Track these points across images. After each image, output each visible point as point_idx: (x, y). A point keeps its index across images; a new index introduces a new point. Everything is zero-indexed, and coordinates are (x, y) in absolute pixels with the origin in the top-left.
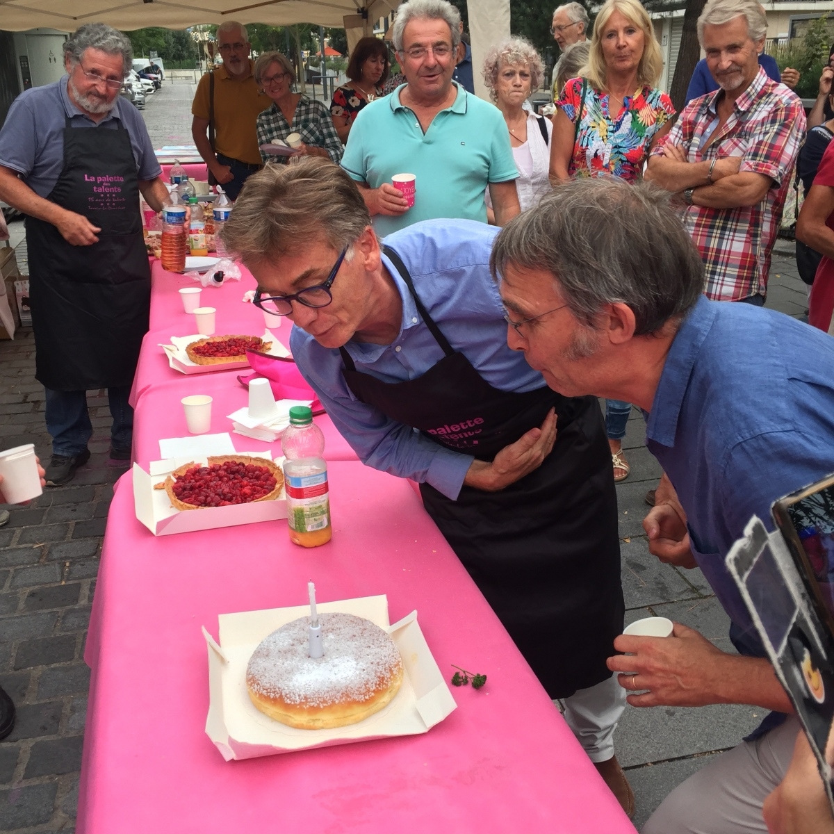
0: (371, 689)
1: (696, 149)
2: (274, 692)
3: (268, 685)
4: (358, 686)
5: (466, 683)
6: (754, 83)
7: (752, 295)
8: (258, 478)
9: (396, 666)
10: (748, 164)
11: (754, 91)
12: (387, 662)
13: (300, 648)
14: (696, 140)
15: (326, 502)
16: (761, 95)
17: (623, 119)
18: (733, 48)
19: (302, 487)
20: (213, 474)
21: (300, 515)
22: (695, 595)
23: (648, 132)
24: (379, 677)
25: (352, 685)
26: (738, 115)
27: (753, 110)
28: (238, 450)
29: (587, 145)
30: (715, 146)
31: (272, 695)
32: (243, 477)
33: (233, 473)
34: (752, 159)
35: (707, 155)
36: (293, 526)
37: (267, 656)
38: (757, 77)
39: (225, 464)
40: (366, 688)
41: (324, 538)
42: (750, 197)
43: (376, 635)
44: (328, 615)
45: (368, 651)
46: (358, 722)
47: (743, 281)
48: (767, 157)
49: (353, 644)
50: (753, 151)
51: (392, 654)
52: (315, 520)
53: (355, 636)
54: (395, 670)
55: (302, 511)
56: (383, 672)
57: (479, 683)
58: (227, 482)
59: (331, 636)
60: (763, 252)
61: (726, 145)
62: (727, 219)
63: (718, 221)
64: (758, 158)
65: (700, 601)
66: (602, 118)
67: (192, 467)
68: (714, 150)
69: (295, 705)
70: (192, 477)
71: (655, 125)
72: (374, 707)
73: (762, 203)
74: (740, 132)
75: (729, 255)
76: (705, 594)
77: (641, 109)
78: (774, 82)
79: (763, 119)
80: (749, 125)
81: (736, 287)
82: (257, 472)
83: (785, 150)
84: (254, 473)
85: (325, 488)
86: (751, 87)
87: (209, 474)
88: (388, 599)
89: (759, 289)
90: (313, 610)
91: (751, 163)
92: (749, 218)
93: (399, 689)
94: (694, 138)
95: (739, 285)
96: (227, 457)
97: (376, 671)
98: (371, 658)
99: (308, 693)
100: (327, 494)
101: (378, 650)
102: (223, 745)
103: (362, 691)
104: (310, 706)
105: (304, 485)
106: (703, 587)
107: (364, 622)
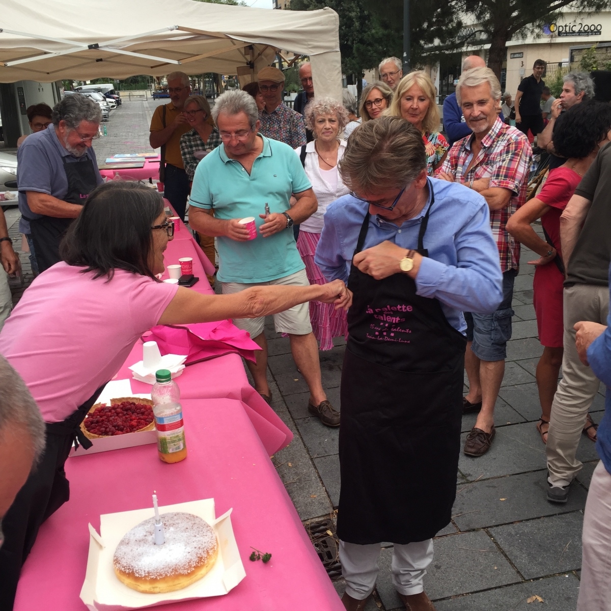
0: (193, 566)
1: (460, 175)
2: (128, 569)
3: (125, 564)
4: (184, 564)
5: (259, 559)
6: (493, 128)
7: (508, 270)
8: (143, 413)
9: (211, 549)
10: (493, 182)
11: (493, 133)
12: (205, 546)
13: (150, 538)
14: (460, 169)
15: (181, 433)
16: (498, 135)
18: (481, 103)
19: (165, 424)
20: (113, 411)
21: (164, 442)
23: (430, 160)
24: (199, 557)
25: (180, 564)
26: (485, 150)
27: (494, 146)
28: (134, 392)
30: (472, 171)
31: (127, 571)
32: (133, 413)
33: (127, 410)
34: (496, 179)
35: (468, 178)
36: (160, 448)
37: (128, 544)
38: (495, 124)
39: (122, 404)
40: (189, 565)
41: (181, 457)
42: (498, 204)
43: (201, 527)
44: (172, 514)
45: (195, 539)
46: (183, 588)
47: (501, 261)
48: (506, 176)
49: (185, 534)
50: (496, 173)
51: (210, 541)
52: (175, 445)
53: (187, 528)
54: (211, 552)
55: (165, 439)
56: (202, 554)
57: (266, 559)
58: (122, 416)
59: (172, 529)
60: (513, 240)
61: (479, 170)
64: (500, 178)
65: (467, 485)
67: (99, 407)
68: (472, 174)
69: (141, 578)
70: (98, 414)
71: (434, 156)
72: (194, 578)
73: (508, 208)
74: (487, 161)
76: (471, 480)
78: (507, 126)
79: (501, 151)
80: (492, 156)
82: (143, 409)
83: (518, 170)
84: (140, 410)
85: (181, 423)
86: (491, 131)
87: (110, 411)
88: (215, 501)
89: (512, 265)
90: (156, 512)
91: (496, 181)
92: (500, 218)
93: (213, 564)
94: (458, 167)
96: (123, 398)
97: (197, 553)
98: (195, 544)
99: (150, 570)
100: (183, 427)
101: (202, 538)
102: (90, 605)
103: (186, 567)
104: (151, 578)
105: (166, 422)
106: (469, 475)
107: (195, 519)
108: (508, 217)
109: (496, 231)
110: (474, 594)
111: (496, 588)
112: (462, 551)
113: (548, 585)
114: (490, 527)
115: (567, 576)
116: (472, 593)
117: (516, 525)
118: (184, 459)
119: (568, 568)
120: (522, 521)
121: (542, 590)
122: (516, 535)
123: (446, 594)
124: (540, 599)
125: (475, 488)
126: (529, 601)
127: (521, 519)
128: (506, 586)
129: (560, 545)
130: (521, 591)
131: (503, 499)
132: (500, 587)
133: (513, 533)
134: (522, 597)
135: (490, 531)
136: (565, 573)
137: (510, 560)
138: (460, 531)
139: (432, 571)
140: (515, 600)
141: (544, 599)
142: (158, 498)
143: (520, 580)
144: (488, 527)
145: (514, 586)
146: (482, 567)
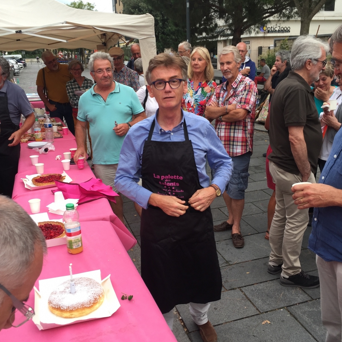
0: (92, 303)
1: (221, 102)
2: (57, 306)
3: (55, 304)
4: (87, 302)
5: (126, 298)
6: (237, 78)
7: (248, 151)
8: (57, 229)
9: (101, 294)
10: (238, 106)
11: (238, 81)
12: (98, 293)
13: (67, 290)
14: (221, 99)
15: (80, 237)
16: (240, 82)
17: (198, 90)
18: (228, 63)
19: (71, 232)
21: (71, 243)
22: (227, 264)
23: (208, 95)
24: (95, 298)
25: (85, 302)
26: (233, 89)
27: (238, 87)
28: (50, 219)
29: (185, 98)
30: (227, 100)
31: (56, 307)
32: (51, 229)
33: (47, 228)
34: (240, 104)
35: (225, 104)
36: (68, 247)
37: (55, 294)
38: (238, 76)
39: (44, 225)
40: (90, 302)
41: (80, 251)
42: (241, 117)
43: (95, 284)
44: (79, 278)
45: (91, 289)
46: (87, 315)
47: (244, 147)
48: (245, 103)
49: (86, 288)
50: (239, 101)
51: (100, 290)
52: (77, 244)
53: (87, 285)
54: (101, 296)
55: (71, 241)
57: (130, 298)
58: (45, 231)
59: (79, 285)
60: (249, 136)
61: (231, 100)
62: (235, 126)
63: (232, 127)
64: (242, 103)
65: (229, 266)
66: (191, 89)
68: (227, 102)
69: (65, 310)
71: (210, 92)
72: (92, 309)
73: (246, 119)
74: (235, 95)
75: (238, 138)
76: (231, 264)
77: (205, 87)
78: (244, 77)
79: (242, 90)
80: (237, 92)
81: (241, 149)
82: (57, 227)
83: (251, 99)
84: (55, 228)
85: (80, 232)
86: (236, 79)
88: (101, 271)
89: (249, 149)
90: (72, 277)
91: (240, 105)
92: (242, 125)
93: (102, 302)
94: (220, 98)
95: (242, 148)
96: (45, 222)
97: (94, 296)
98: (92, 292)
99: (69, 305)
100: (81, 234)
101: (95, 289)
102: (38, 325)
103: (88, 303)
104: (70, 310)
105: (72, 232)
106: (230, 261)
107: (91, 280)
108: (247, 124)
109: (241, 131)
110: (235, 321)
111: (246, 318)
112: (228, 300)
113: (273, 315)
114: (242, 287)
115: (282, 310)
116: (234, 321)
117: (255, 285)
118: (82, 252)
119: (282, 306)
120: (258, 283)
121: (270, 318)
122: (255, 290)
123: (221, 322)
124: (269, 322)
125: (234, 268)
126: (263, 323)
127: (258, 282)
128: (251, 316)
129: (278, 295)
130: (259, 319)
131: (248, 273)
132: (248, 317)
133: (254, 290)
134: (259, 322)
135: (242, 289)
136: (281, 308)
137: (253, 303)
138: (227, 290)
139: (213, 311)
140: (256, 323)
141: (271, 322)
142: (72, 268)
143: (258, 313)
144: (241, 287)
145: (255, 316)
146: (238, 308)
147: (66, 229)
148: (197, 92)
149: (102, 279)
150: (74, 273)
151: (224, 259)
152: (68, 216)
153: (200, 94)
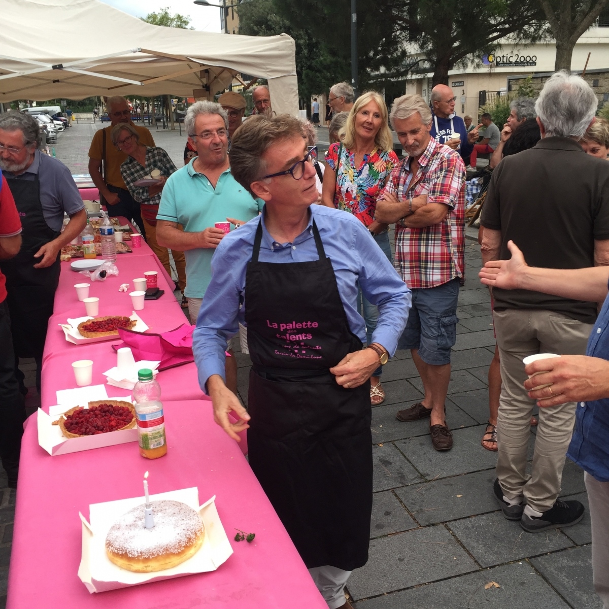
0: (183, 546)
1: (402, 193)
2: (122, 550)
3: (118, 547)
4: (174, 544)
5: (243, 539)
6: (428, 148)
7: (453, 278)
8: (121, 415)
9: (199, 531)
11: (429, 153)
12: (193, 528)
13: (139, 523)
14: (401, 188)
15: (163, 429)
16: (433, 154)
17: (363, 169)
18: (414, 132)
20: (92, 413)
21: (145, 438)
22: (421, 481)
23: (381, 176)
24: (188, 538)
25: (171, 544)
26: (422, 169)
27: (430, 165)
28: (109, 396)
29: (342, 185)
30: (412, 189)
31: (120, 552)
32: (111, 415)
33: (105, 412)
34: (432, 195)
36: (142, 445)
37: (119, 528)
38: (430, 144)
39: (99, 406)
40: (179, 545)
41: (162, 452)
43: (188, 512)
44: (159, 502)
45: (183, 522)
46: (174, 566)
47: (445, 271)
48: (441, 192)
49: (173, 519)
50: (432, 190)
51: (197, 524)
52: (156, 441)
53: (175, 513)
54: (198, 533)
55: (147, 436)
56: (191, 535)
57: (251, 539)
58: (101, 417)
59: (160, 514)
61: (418, 188)
62: (428, 233)
63: (423, 235)
64: (436, 194)
65: (425, 484)
66: (350, 168)
67: (78, 409)
69: (135, 558)
70: (77, 416)
71: (385, 171)
72: (184, 557)
74: (424, 179)
75: (434, 255)
76: (429, 479)
77: (375, 162)
78: (441, 145)
79: (436, 169)
80: (428, 174)
81: (441, 275)
82: (120, 411)
83: (452, 185)
84: (118, 412)
85: (162, 420)
86: (426, 151)
87: (88, 413)
88: (199, 489)
89: (457, 274)
90: (147, 500)
91: (433, 197)
92: (441, 231)
93: (201, 545)
94: (400, 186)
95: (443, 273)
96: (101, 401)
97: (186, 535)
98: (184, 527)
99: (143, 550)
100: (163, 424)
101: (189, 521)
102: (88, 584)
103: (177, 546)
104: (144, 558)
105: (148, 419)
106: (428, 475)
107: (182, 505)
108: (449, 229)
109: (438, 243)
110: (436, 583)
111: (455, 577)
112: (424, 545)
113: (504, 571)
114: (448, 521)
115: (521, 563)
116: (434, 582)
117: (473, 519)
118: (165, 455)
119: (521, 556)
120: (477, 515)
121: (499, 577)
122: (473, 527)
123: (409, 585)
124: (497, 585)
125: (433, 486)
126: (487, 587)
127: (478, 513)
128: (465, 574)
129: (513, 535)
130: (479, 579)
131: (460, 496)
132: (459, 576)
133: (470, 526)
134: (480, 584)
135: (449, 525)
136: (518, 561)
137: (468, 551)
138: (421, 526)
139: (396, 564)
140: (474, 587)
141: (501, 584)
142: (148, 483)
143: (478, 568)
144: (446, 522)
145: (472, 574)
146: (442, 558)
147: (137, 415)
148: (360, 172)
149: (201, 503)
150: (152, 492)
151: (417, 470)
152: (142, 391)
153: (366, 176)
